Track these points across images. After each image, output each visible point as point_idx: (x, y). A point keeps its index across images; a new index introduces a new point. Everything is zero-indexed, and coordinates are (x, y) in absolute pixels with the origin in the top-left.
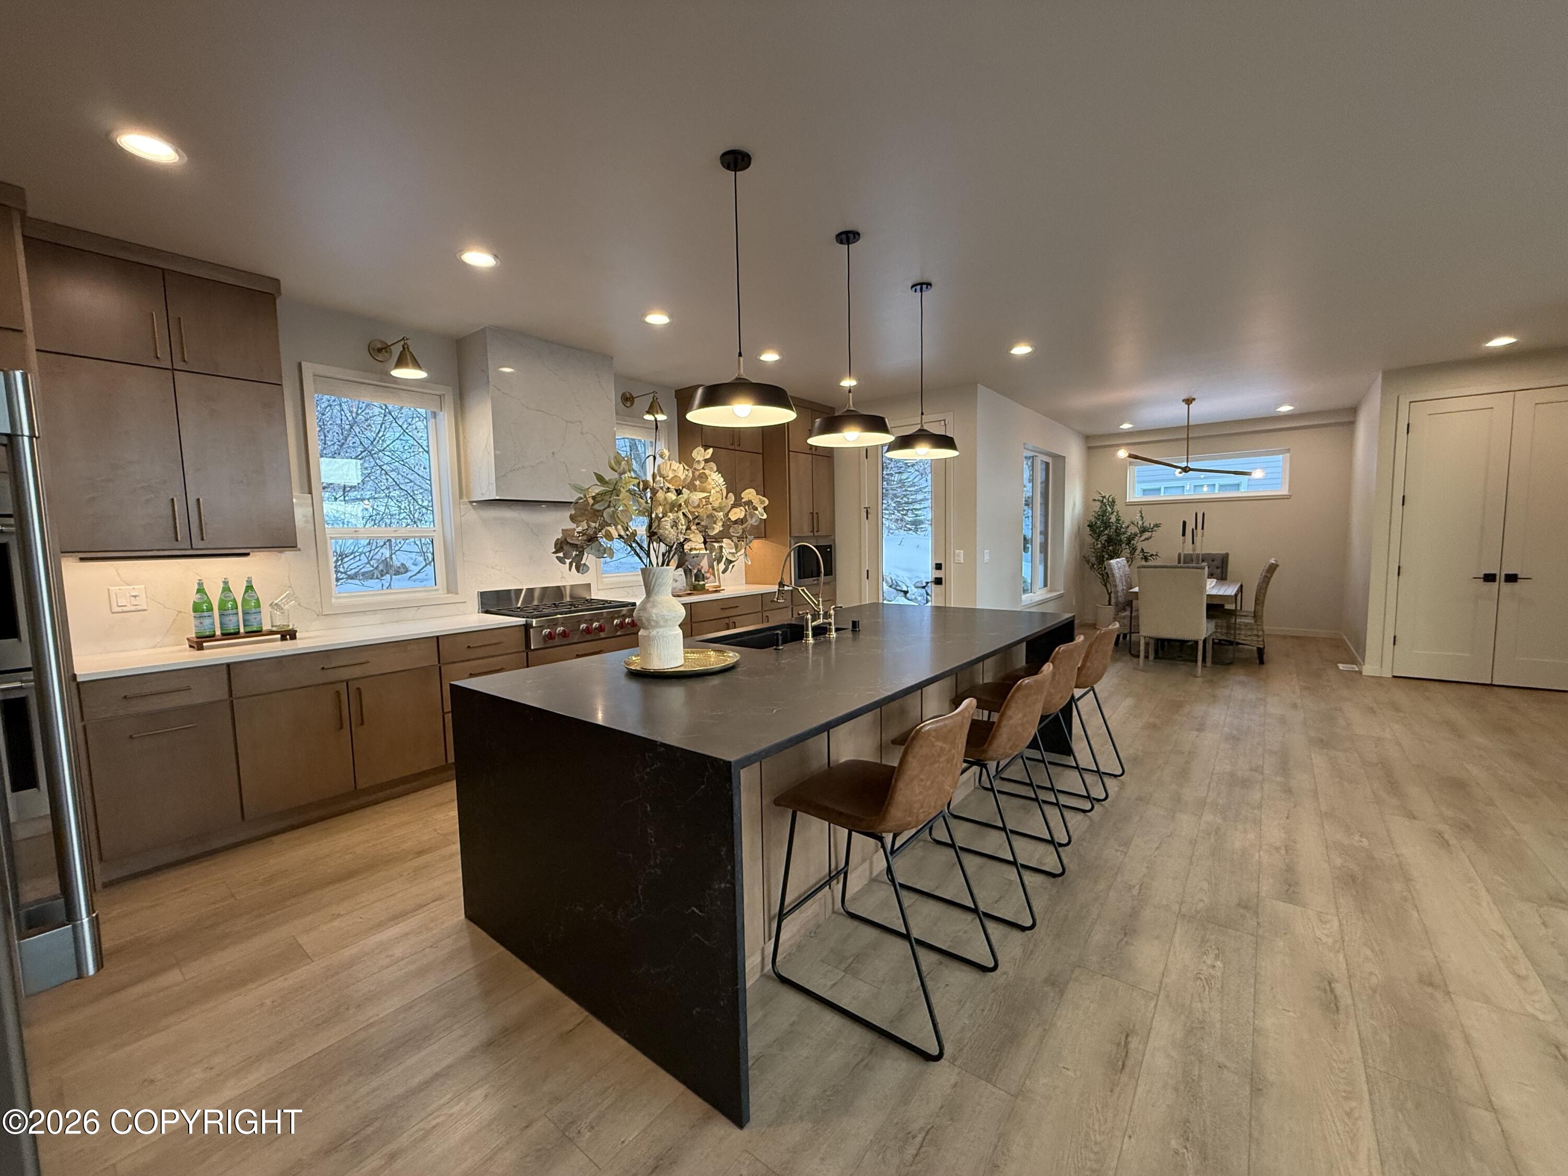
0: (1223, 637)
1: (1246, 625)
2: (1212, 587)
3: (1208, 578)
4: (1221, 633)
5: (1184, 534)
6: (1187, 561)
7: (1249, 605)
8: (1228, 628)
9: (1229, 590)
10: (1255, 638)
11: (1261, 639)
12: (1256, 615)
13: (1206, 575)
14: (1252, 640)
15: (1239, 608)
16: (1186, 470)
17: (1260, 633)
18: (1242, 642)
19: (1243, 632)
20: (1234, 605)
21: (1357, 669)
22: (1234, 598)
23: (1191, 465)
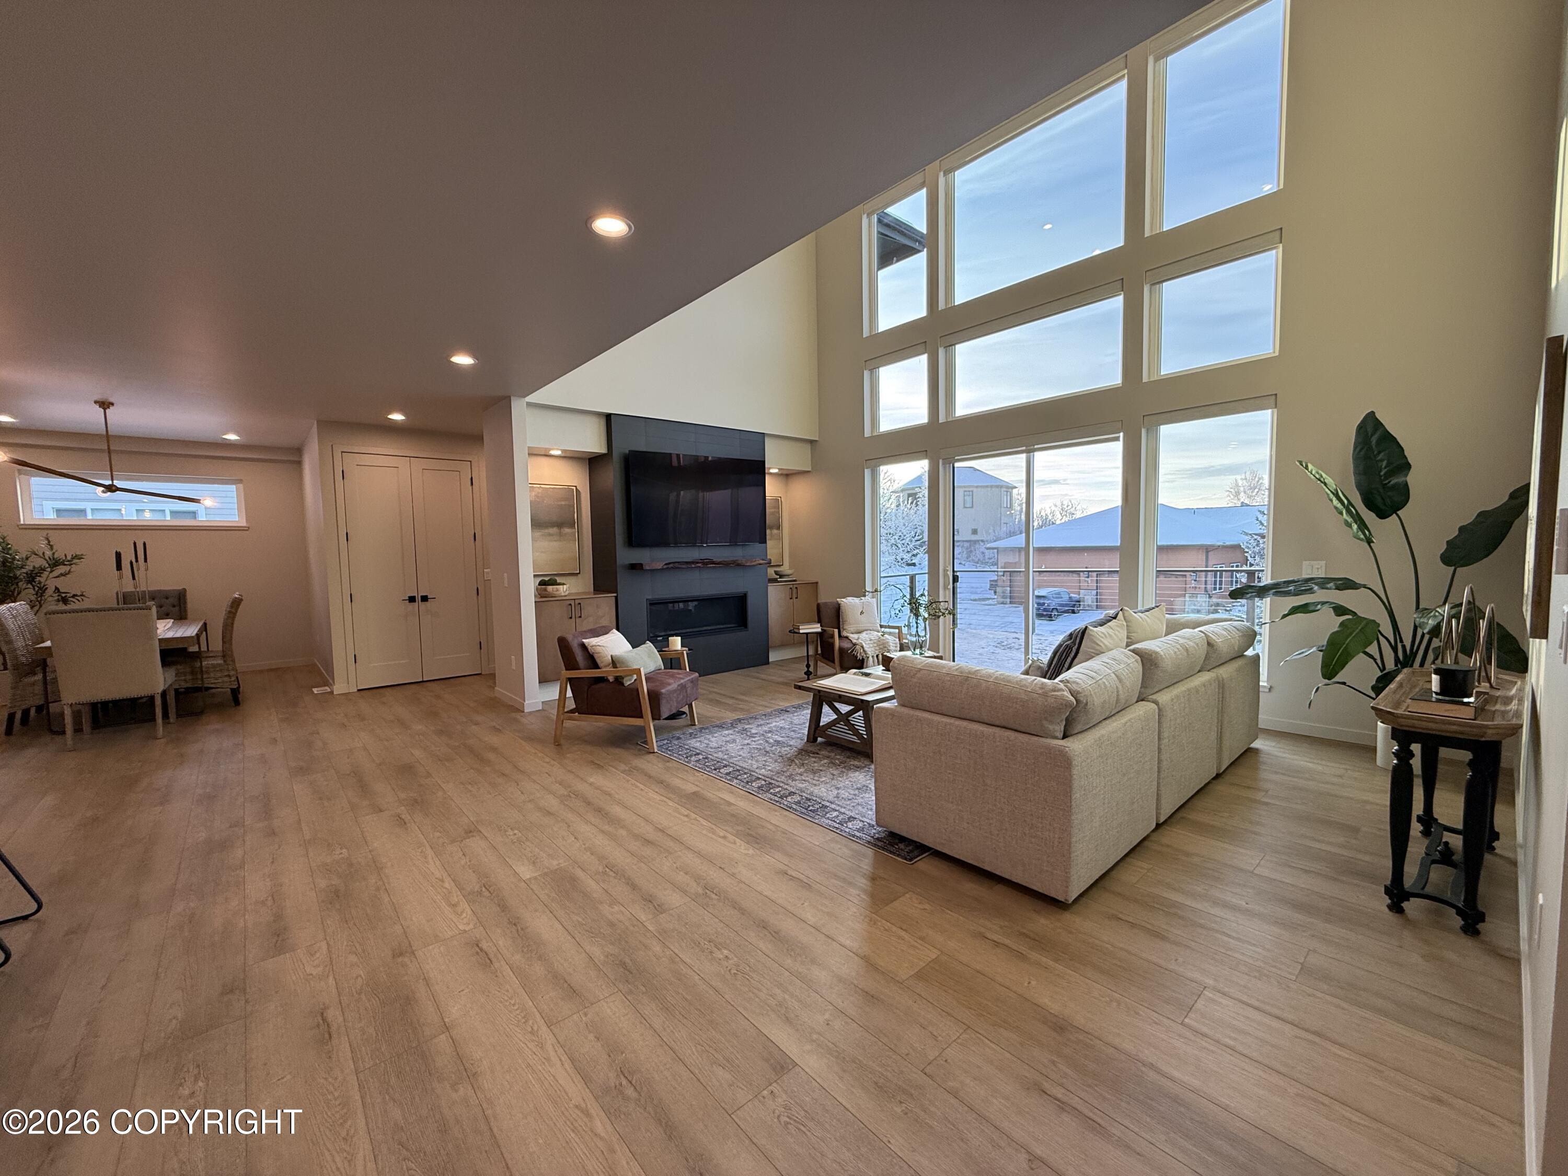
0: (189, 685)
1: (214, 666)
2: (166, 629)
3: (158, 619)
4: (185, 680)
5: (119, 567)
6: (127, 600)
7: (216, 644)
8: (193, 673)
9: (190, 631)
10: (226, 679)
11: (233, 679)
12: (226, 655)
13: (155, 616)
14: (223, 682)
15: (204, 648)
16: (111, 489)
17: (232, 673)
18: (212, 686)
19: (212, 675)
20: (197, 646)
21: (329, 690)
22: (196, 641)
23: (117, 483)
